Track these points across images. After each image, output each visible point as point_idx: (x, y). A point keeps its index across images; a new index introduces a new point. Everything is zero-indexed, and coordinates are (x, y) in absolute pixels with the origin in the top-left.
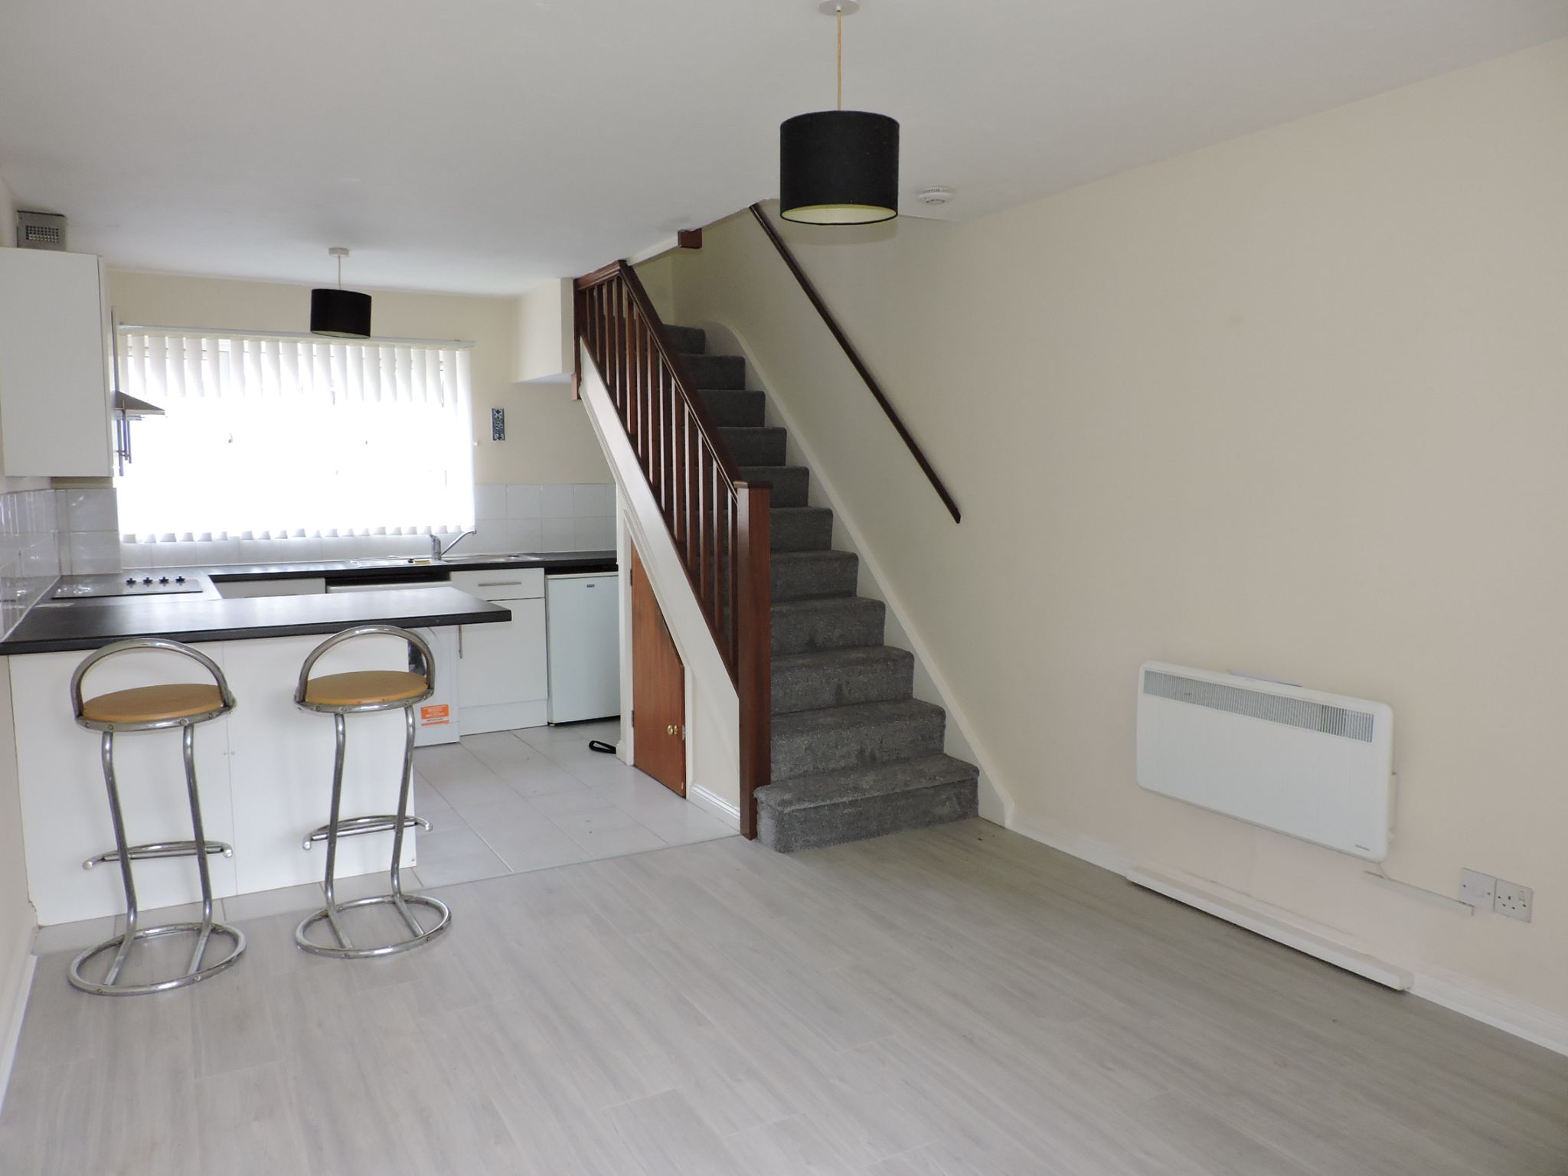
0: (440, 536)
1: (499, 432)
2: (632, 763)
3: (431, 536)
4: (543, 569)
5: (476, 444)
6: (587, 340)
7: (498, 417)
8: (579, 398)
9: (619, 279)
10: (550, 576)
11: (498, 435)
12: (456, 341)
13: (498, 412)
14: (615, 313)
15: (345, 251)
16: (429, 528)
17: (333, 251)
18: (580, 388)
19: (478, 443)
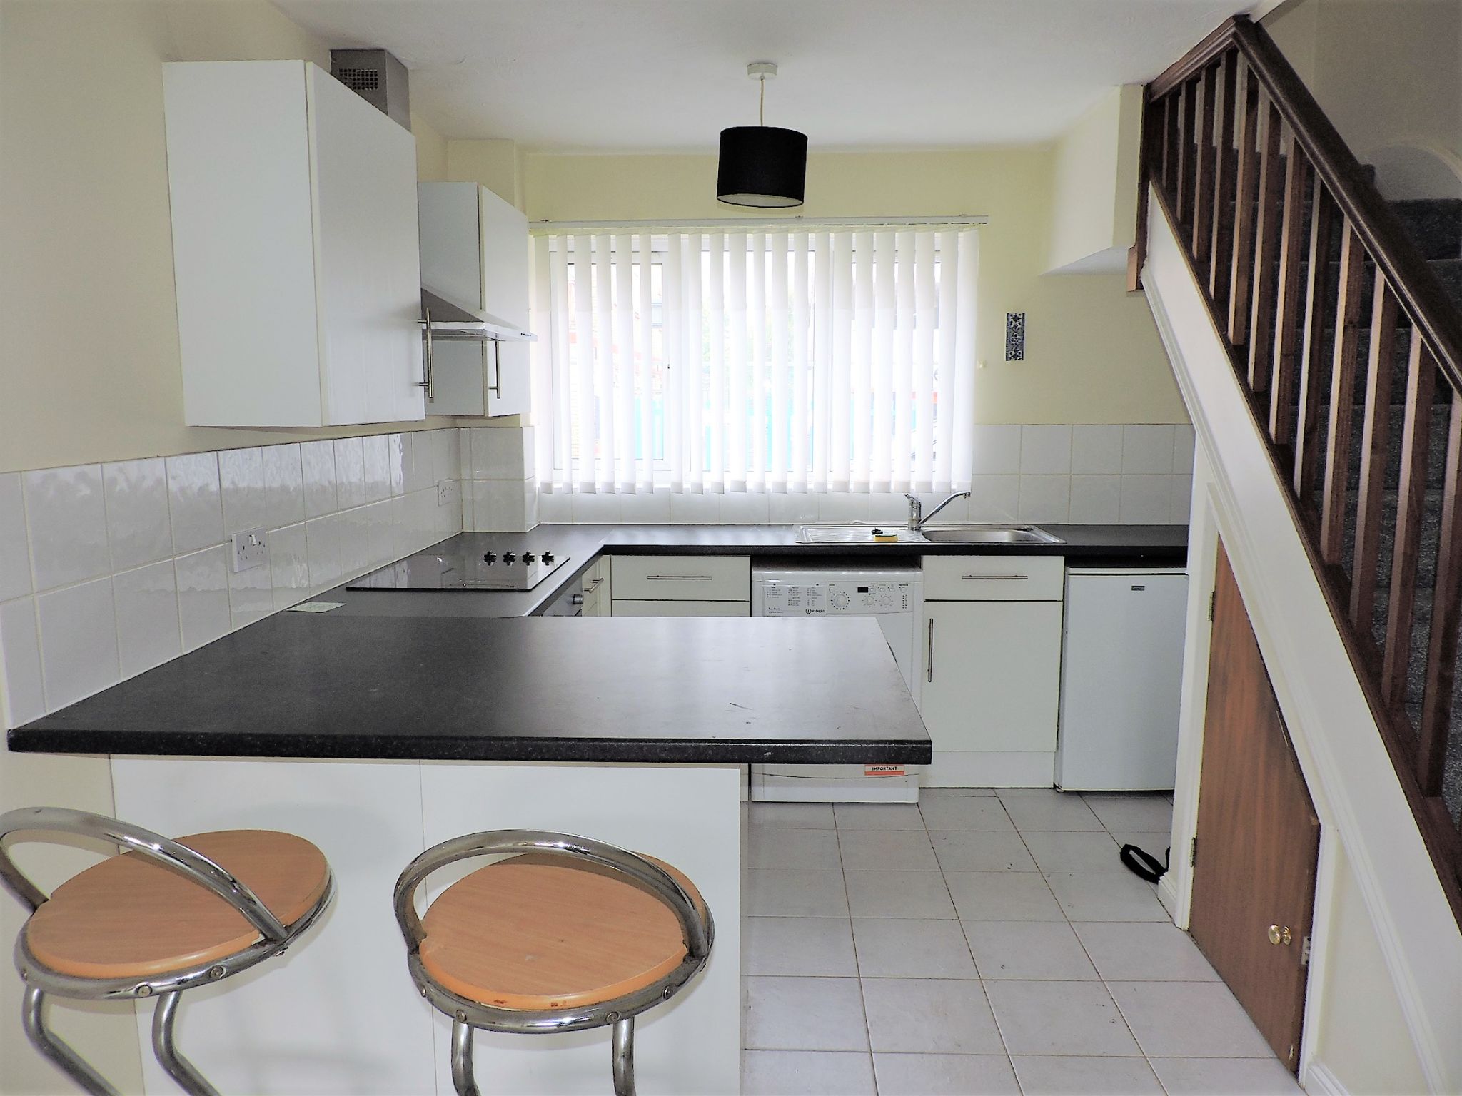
0: (921, 498)
1: (1015, 349)
2: (1186, 925)
3: (908, 497)
4: (1063, 558)
5: (981, 366)
6: (1161, 187)
7: (1015, 326)
8: (1140, 286)
9: (1231, 54)
10: (1072, 570)
11: (1013, 353)
12: (962, 219)
13: (1016, 318)
14: (1217, 141)
15: (771, 66)
16: (908, 484)
17: (752, 67)
18: (1143, 271)
19: (985, 366)
